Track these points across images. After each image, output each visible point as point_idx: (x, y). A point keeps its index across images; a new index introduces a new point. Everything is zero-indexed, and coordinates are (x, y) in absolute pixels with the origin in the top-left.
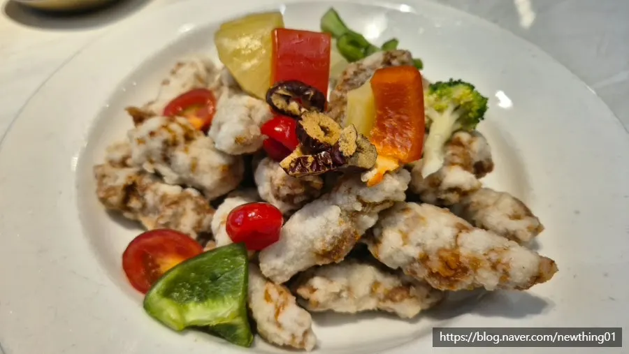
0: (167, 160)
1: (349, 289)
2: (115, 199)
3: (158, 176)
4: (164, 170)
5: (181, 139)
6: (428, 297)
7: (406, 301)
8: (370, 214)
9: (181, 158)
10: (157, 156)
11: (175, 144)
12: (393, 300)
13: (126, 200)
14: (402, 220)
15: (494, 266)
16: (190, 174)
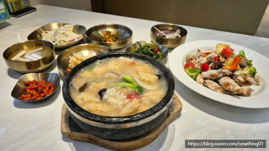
0: (199, 57)
1: (212, 83)
2: (188, 59)
3: (196, 59)
4: (197, 59)
5: (203, 56)
6: (223, 91)
7: (219, 90)
8: (221, 74)
9: (201, 58)
10: (198, 57)
11: (201, 56)
12: (217, 89)
13: (190, 60)
15: (233, 86)
16: (200, 61)
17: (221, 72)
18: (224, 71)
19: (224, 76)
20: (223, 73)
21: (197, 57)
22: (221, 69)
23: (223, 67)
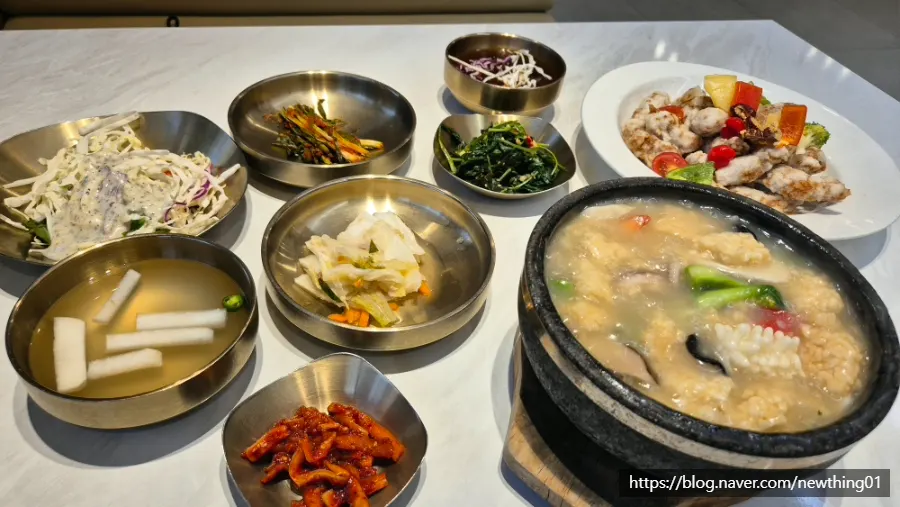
0: (668, 130)
3: (661, 137)
4: (665, 134)
8: (770, 163)
9: (675, 131)
10: (663, 128)
11: (674, 123)
14: (783, 169)
15: (824, 187)
16: (678, 139)
17: (771, 157)
18: (776, 154)
19: (776, 166)
20: (775, 158)
21: (661, 129)
22: (770, 150)
23: (775, 144)
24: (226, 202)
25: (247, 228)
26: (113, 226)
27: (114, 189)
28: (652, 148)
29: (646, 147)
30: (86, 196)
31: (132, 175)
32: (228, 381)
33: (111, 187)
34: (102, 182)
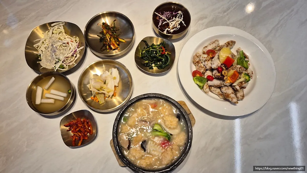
1: (216, 90)
2: (195, 62)
3: (202, 63)
5: (208, 60)
6: (224, 97)
7: (221, 96)
8: (223, 85)
9: (206, 62)
10: (203, 60)
14: (227, 88)
15: (232, 99)
24: (79, 57)
25: (84, 63)
26: (53, 61)
27: (54, 51)
28: (198, 65)
29: (197, 64)
30: (48, 52)
31: (58, 47)
32: (66, 109)
33: (53, 50)
34: (51, 49)
